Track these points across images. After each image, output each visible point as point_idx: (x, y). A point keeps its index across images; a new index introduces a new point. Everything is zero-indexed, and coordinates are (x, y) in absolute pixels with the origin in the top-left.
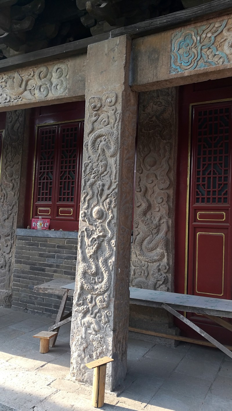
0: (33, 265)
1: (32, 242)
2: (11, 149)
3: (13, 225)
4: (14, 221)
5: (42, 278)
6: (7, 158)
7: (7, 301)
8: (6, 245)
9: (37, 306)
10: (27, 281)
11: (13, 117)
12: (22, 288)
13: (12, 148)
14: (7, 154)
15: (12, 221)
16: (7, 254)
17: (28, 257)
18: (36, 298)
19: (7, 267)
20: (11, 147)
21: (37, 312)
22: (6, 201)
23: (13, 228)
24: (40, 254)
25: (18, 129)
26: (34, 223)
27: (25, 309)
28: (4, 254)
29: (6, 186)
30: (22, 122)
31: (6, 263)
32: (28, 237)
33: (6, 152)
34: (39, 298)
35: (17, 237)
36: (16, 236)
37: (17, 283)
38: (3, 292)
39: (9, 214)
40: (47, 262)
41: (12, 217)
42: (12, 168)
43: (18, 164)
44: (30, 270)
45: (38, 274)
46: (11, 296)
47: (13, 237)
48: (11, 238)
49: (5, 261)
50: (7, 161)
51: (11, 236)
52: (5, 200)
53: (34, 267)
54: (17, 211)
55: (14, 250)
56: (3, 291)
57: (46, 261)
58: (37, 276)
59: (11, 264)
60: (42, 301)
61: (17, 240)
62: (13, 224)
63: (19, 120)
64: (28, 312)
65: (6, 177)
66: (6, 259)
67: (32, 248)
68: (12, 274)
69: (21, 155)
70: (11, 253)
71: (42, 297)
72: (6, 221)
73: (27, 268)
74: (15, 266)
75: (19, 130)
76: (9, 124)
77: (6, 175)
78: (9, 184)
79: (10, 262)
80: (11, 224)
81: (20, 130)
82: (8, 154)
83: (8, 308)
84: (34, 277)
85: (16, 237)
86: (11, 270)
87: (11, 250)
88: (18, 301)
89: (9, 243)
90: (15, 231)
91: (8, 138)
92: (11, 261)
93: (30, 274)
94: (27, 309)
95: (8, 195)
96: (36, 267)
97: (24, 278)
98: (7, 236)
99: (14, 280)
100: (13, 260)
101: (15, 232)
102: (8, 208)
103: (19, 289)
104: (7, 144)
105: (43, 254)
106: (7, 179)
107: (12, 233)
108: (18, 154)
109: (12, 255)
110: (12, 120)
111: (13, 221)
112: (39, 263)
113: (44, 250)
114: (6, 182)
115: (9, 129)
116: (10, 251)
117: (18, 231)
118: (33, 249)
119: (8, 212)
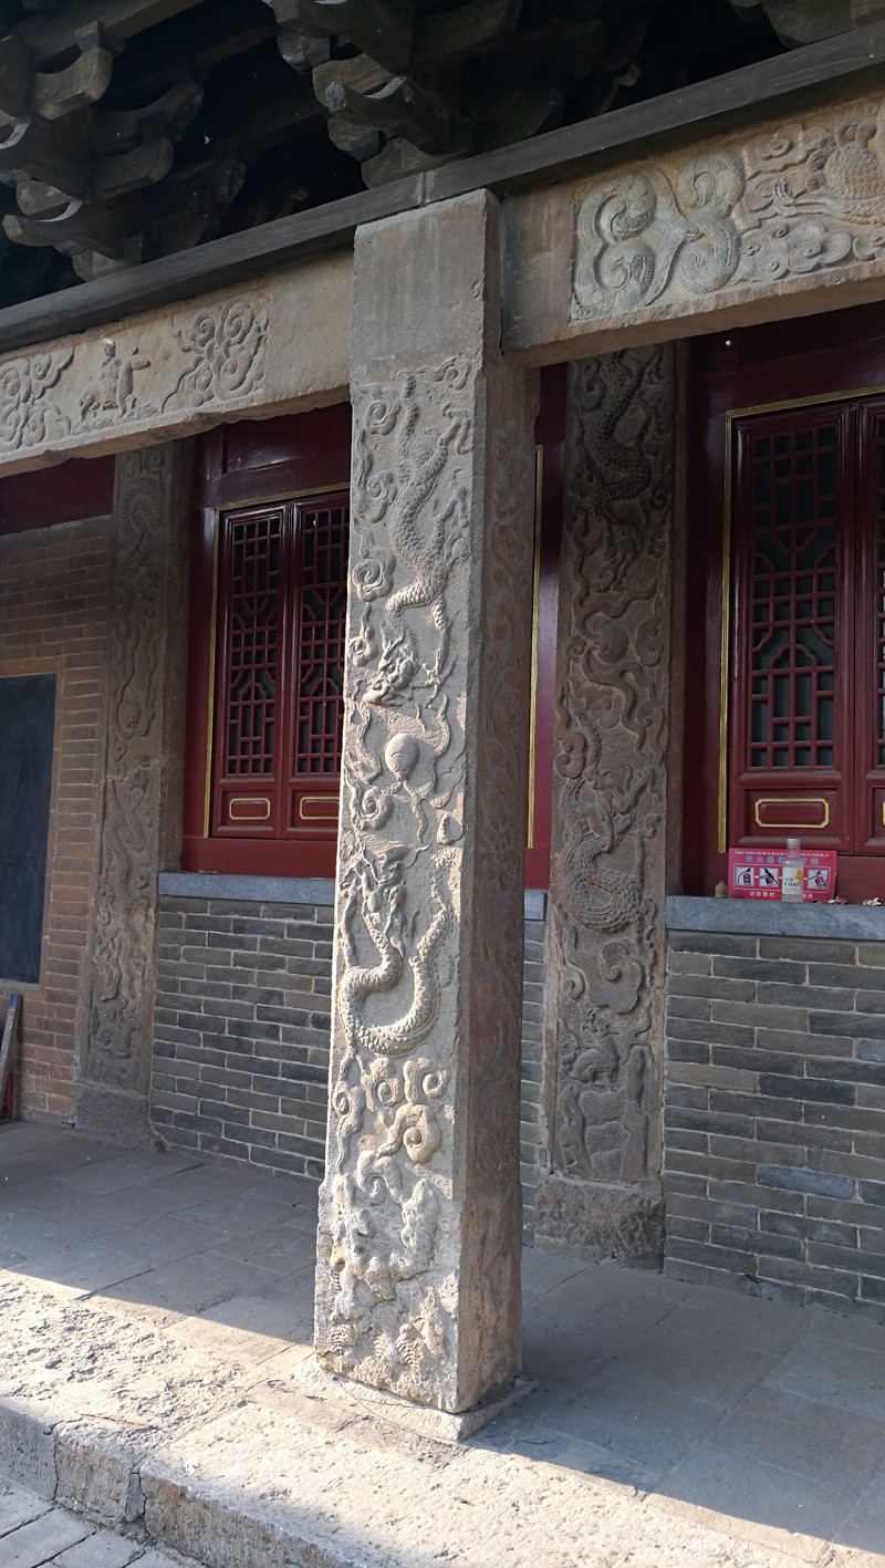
0: (775, 1069)
1: (758, 958)
2: (610, 529)
3: (642, 881)
4: (648, 860)
5: (834, 1132)
6: (584, 570)
7: (637, 1235)
8: (612, 976)
9: (814, 1268)
10: (745, 1145)
11: (608, 383)
12: (719, 1175)
13: (614, 527)
14: (585, 553)
15: (638, 860)
16: (621, 1014)
17: (743, 1030)
18: (807, 1229)
19: (625, 1079)
20: (605, 522)
21: (819, 1297)
22: (598, 773)
23: (645, 897)
24: (814, 1019)
25: (641, 436)
26: (741, 871)
27: (742, 1278)
28: (603, 1015)
29: (591, 700)
30: (660, 400)
31: (618, 1058)
32: (739, 938)
33: (580, 544)
34: (825, 1231)
35: (672, 934)
36: (667, 930)
37: (689, 1155)
38: (614, 1195)
39: (618, 827)
40: (859, 1057)
41: (637, 842)
42: (621, 619)
43: (654, 599)
44: (759, 1095)
45: (811, 1114)
46: (657, 1214)
47: (648, 938)
48: (640, 940)
49: (613, 1049)
50: (587, 586)
51: (639, 932)
52: (589, 768)
53: (783, 1078)
54: (664, 815)
55: (660, 996)
56: (610, 1187)
57: (854, 1054)
58: (802, 1123)
59: (649, 1064)
60: (845, 1242)
61: (670, 950)
62: (642, 874)
63: (643, 393)
64: (765, 1291)
65: (588, 661)
66: (617, 1039)
67: (766, 987)
68: (656, 1109)
69: (667, 552)
70: (642, 1011)
71: (839, 1222)
72: (604, 861)
73: (745, 1083)
74: (668, 1074)
75: (647, 438)
76: (587, 417)
77: (589, 652)
78: (603, 692)
79: (642, 1054)
80: (634, 876)
81: (654, 437)
82: (592, 554)
83: (645, 1267)
84: (785, 1125)
85: (667, 936)
86: (649, 1089)
87: (644, 995)
88: (701, 1238)
89: (629, 965)
90: (660, 908)
91: (590, 480)
92: (646, 1049)
93: (764, 1115)
94: (753, 1279)
95: (603, 742)
96: (794, 1081)
97: (726, 1129)
98: (615, 932)
99: (671, 1139)
100: (660, 1044)
101: (661, 914)
102: (610, 802)
103: (705, 1181)
104: (586, 510)
105: (831, 1019)
106: (592, 671)
107: (641, 919)
108: (651, 551)
109: (650, 1021)
110: (603, 395)
111: (642, 863)
112: (812, 1062)
113: (841, 1001)
114: (588, 684)
115: (587, 438)
116: (639, 1000)
117: (674, 911)
118: (768, 996)
119: (611, 821)
